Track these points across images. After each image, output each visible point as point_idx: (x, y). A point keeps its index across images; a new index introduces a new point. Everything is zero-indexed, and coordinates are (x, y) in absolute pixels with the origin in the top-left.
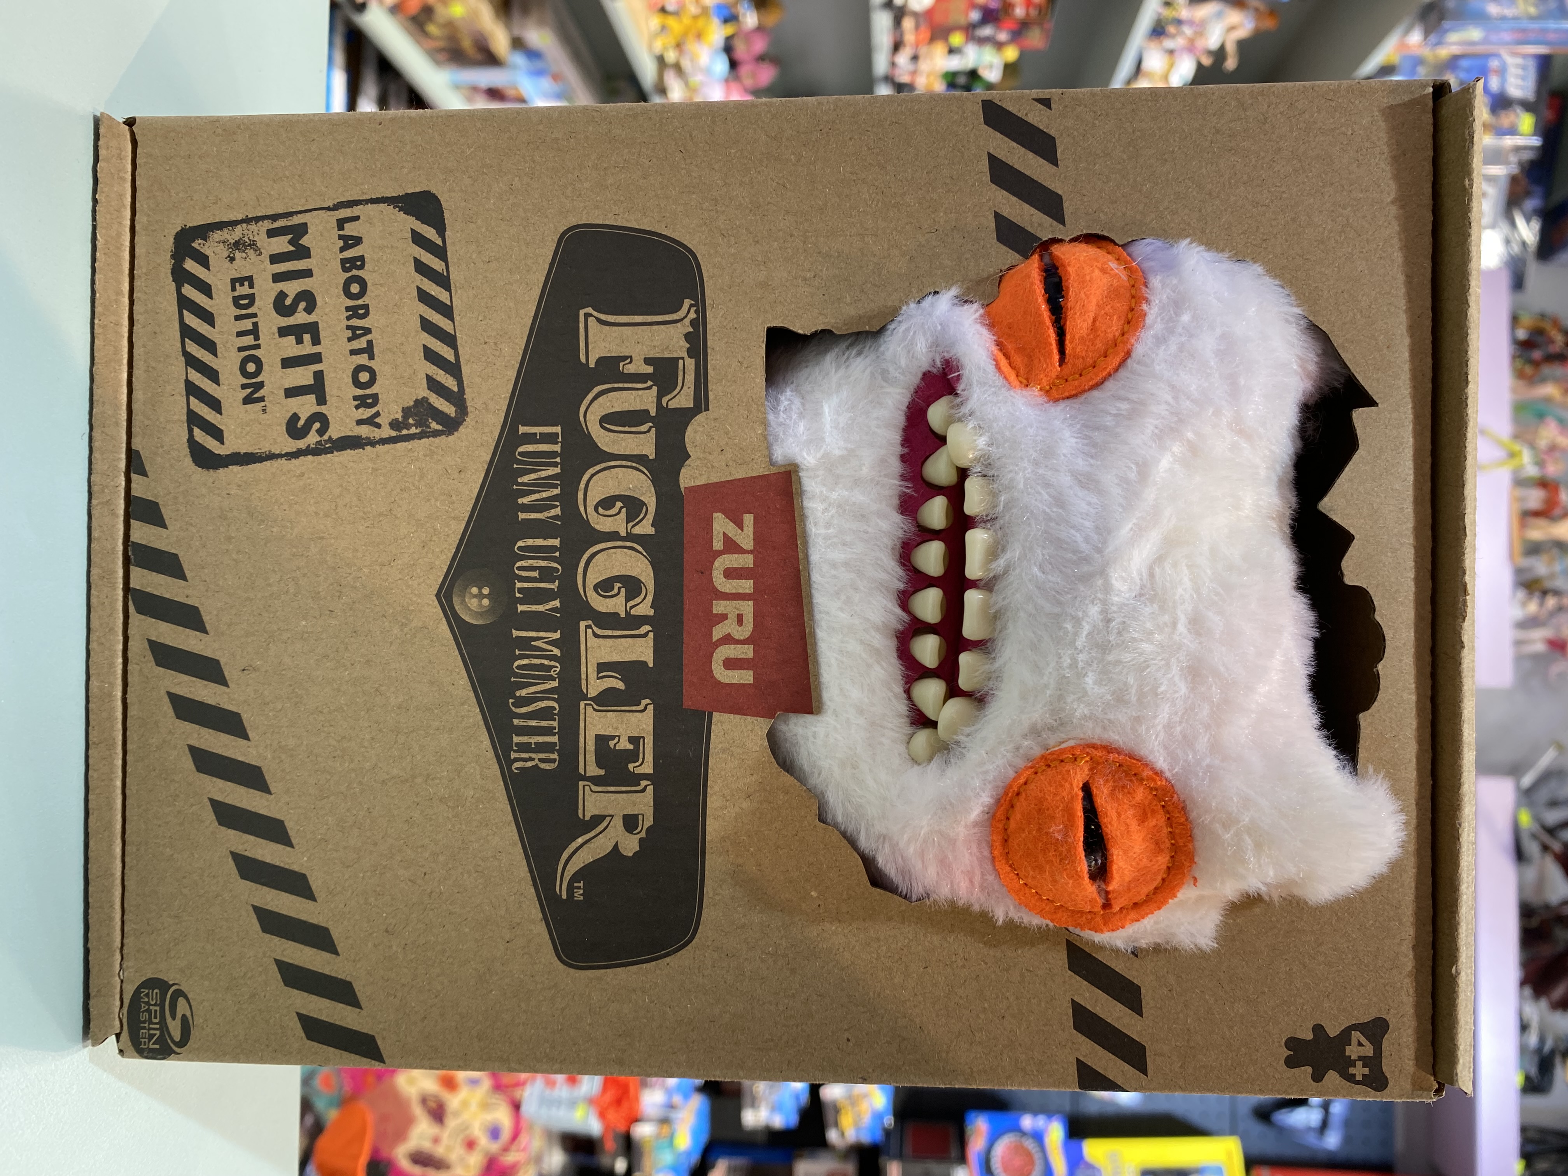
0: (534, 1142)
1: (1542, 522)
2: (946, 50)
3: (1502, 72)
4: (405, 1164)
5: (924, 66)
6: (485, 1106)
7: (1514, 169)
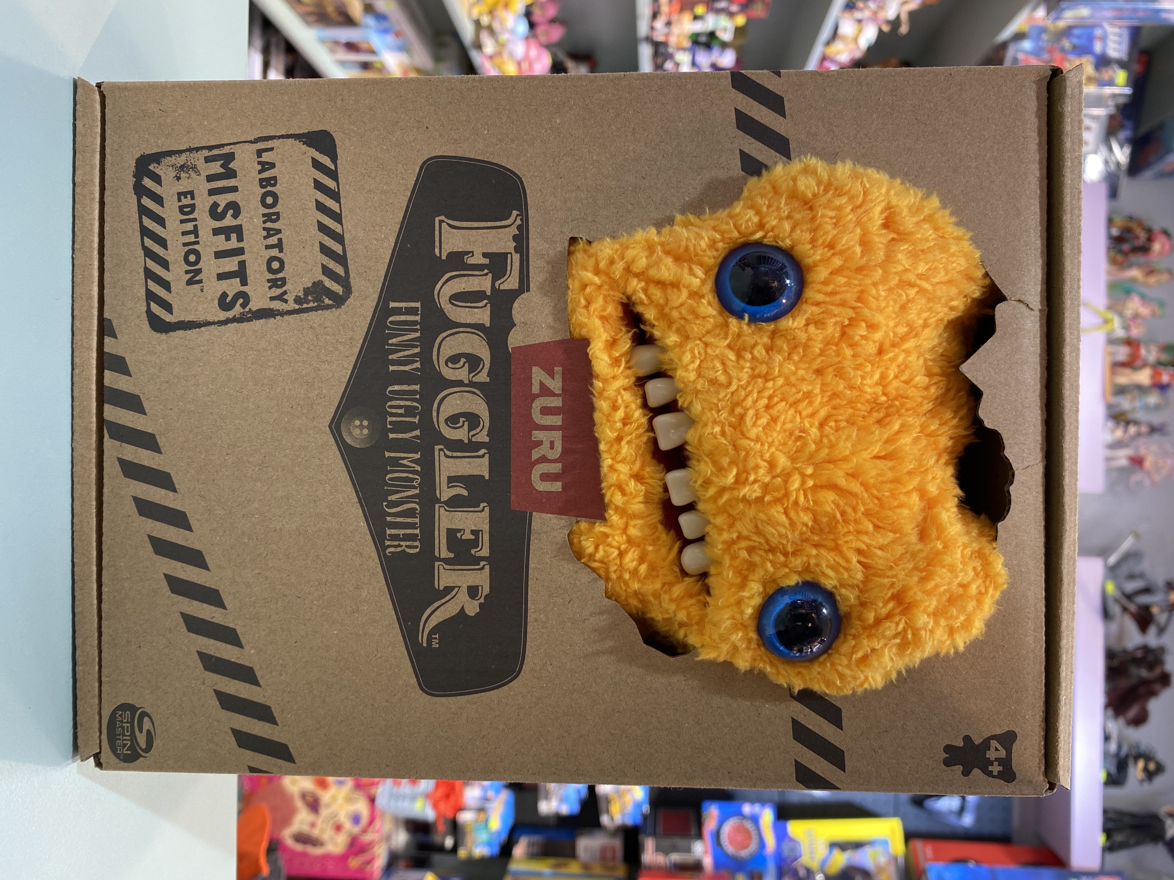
0: (385, 826)
1: (1127, 371)
2: (691, 17)
3: (1104, 39)
4: (290, 842)
5: (675, 30)
6: (349, 800)
7: (1112, 110)
